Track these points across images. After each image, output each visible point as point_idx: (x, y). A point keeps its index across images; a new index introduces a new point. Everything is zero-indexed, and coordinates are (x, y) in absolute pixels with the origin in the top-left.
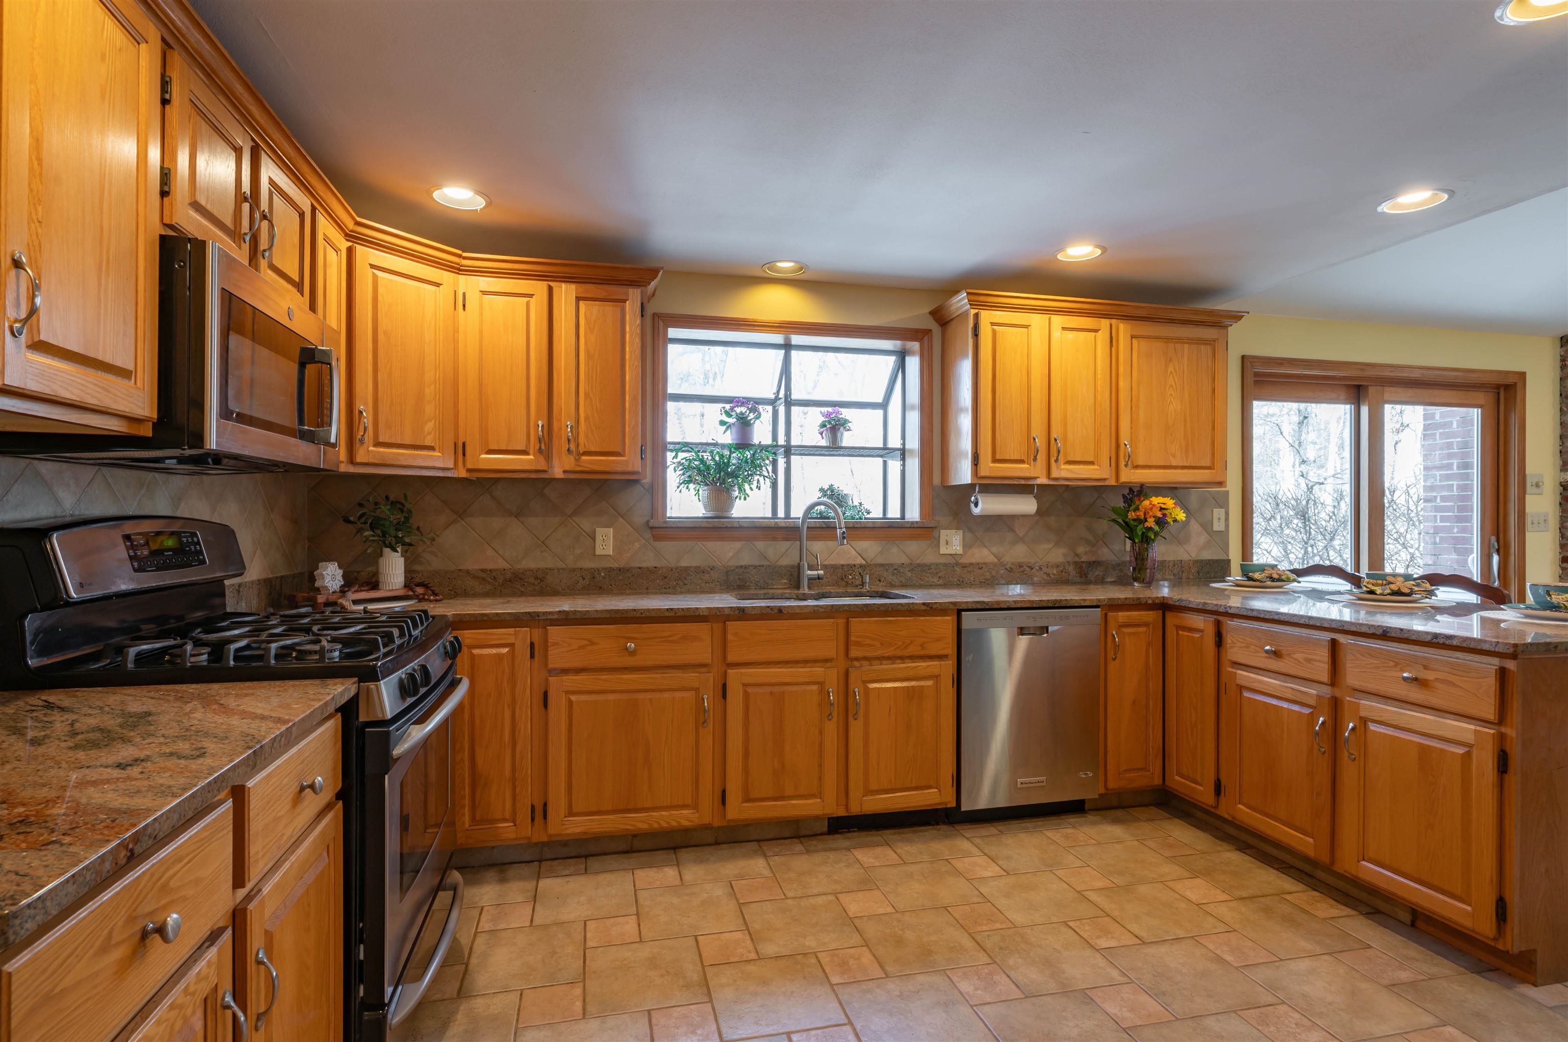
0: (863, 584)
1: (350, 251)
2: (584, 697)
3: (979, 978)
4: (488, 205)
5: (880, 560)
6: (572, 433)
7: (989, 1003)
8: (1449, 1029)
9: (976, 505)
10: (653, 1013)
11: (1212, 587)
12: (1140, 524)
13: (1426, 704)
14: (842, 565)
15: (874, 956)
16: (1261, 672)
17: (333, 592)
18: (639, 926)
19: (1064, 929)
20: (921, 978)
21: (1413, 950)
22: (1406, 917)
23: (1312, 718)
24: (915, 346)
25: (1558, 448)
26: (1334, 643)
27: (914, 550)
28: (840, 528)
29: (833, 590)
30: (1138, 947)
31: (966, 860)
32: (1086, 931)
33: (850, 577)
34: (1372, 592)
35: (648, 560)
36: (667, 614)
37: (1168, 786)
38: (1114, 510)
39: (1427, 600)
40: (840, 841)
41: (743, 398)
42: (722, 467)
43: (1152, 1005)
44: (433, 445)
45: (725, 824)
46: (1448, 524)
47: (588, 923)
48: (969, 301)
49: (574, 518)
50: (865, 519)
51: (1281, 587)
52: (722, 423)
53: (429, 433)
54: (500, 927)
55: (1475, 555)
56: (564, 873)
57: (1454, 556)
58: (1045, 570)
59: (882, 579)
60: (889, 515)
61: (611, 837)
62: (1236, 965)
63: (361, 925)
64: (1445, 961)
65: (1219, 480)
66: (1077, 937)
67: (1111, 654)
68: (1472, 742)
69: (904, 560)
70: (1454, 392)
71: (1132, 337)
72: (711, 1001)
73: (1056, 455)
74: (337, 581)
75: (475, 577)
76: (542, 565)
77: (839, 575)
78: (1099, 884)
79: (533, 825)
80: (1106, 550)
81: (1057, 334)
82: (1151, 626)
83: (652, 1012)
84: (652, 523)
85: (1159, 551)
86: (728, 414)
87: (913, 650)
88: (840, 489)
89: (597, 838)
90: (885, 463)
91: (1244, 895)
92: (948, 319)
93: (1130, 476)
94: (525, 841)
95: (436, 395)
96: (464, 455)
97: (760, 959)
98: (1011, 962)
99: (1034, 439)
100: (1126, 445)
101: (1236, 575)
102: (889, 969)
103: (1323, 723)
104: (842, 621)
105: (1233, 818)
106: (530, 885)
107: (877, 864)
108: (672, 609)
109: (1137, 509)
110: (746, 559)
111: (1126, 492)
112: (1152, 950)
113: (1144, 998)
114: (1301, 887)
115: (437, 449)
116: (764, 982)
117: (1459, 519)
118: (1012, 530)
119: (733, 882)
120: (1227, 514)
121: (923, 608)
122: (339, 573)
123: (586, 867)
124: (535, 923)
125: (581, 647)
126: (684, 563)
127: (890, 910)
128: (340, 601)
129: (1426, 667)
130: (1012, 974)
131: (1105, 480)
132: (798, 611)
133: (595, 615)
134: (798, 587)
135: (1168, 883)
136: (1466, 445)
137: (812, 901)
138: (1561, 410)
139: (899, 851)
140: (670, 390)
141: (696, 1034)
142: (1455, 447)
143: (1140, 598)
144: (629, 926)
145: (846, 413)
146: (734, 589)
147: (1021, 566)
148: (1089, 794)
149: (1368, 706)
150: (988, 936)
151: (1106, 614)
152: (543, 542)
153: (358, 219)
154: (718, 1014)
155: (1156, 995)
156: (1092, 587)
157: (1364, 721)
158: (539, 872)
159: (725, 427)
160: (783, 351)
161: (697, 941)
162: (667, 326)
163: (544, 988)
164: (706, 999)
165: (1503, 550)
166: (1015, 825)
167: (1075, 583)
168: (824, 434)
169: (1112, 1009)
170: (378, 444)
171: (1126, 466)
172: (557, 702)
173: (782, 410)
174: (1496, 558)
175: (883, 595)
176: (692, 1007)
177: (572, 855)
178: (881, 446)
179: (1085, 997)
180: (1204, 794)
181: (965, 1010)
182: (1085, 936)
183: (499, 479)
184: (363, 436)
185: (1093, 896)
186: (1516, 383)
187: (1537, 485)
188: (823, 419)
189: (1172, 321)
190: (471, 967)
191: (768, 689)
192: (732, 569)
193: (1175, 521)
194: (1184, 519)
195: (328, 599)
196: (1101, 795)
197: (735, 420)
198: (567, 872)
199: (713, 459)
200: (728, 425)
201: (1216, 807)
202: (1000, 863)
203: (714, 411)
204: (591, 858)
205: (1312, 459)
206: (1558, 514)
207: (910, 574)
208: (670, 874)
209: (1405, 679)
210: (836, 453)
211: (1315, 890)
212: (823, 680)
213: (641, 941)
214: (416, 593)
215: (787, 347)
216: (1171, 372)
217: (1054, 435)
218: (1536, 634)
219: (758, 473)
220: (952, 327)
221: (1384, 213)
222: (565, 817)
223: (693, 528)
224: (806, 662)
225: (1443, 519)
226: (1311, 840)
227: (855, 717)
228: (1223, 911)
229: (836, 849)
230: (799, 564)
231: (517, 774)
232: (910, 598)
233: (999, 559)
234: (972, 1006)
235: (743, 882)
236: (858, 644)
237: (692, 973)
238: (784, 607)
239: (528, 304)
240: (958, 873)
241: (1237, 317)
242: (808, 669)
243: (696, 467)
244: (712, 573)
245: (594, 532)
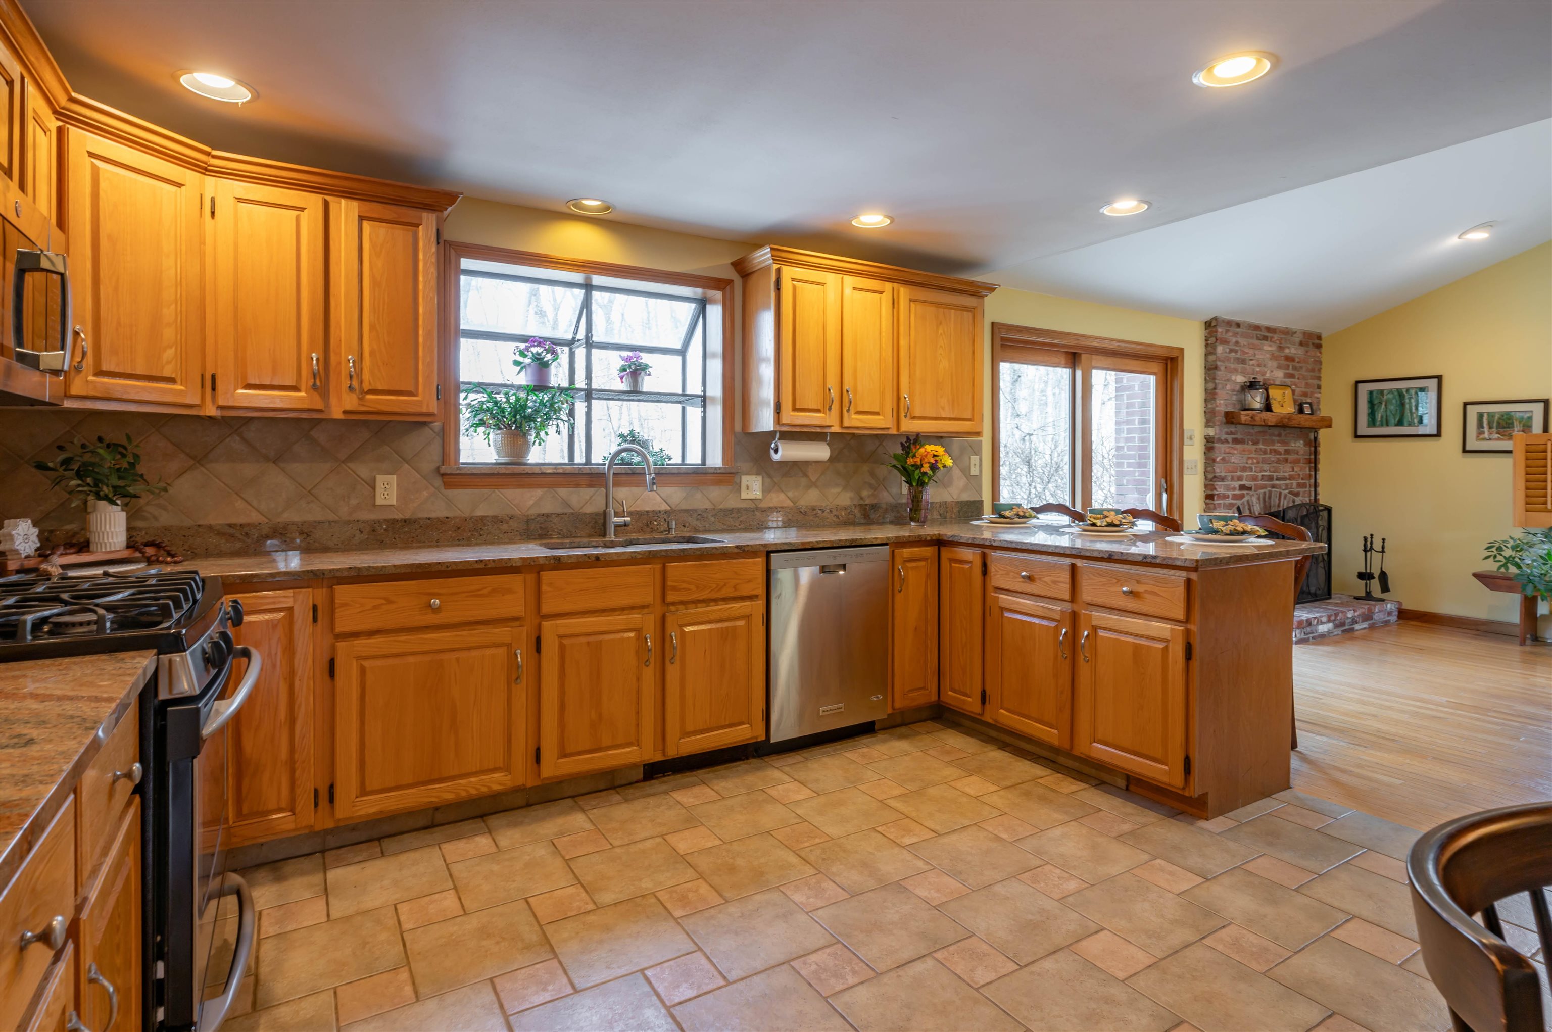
0: (669, 530)
1: (60, 130)
2: (379, 663)
3: (809, 888)
4: (256, 96)
5: (684, 506)
6: (355, 369)
7: (823, 907)
8: (1158, 861)
9: (776, 451)
10: (496, 981)
11: (973, 525)
12: (917, 469)
13: (1138, 611)
14: (648, 512)
15: (711, 885)
16: (1018, 595)
17: (27, 557)
18: (460, 899)
19: (874, 834)
20: (758, 897)
21: (1130, 808)
22: (1122, 783)
23: (1057, 630)
24: (718, 295)
25: (1204, 409)
26: (1073, 567)
27: (716, 496)
28: (650, 474)
29: (641, 537)
30: (935, 839)
31: (780, 787)
32: (892, 833)
33: (655, 523)
34: (1094, 525)
35: (438, 509)
36: (477, 566)
37: (944, 702)
38: (896, 457)
39: (1130, 530)
40: (656, 785)
41: (540, 338)
42: (519, 409)
43: (953, 884)
44: (173, 376)
45: (539, 783)
46: (1132, 469)
47: (398, 906)
48: (772, 256)
49: (349, 464)
50: (667, 465)
51: (1024, 523)
52: (516, 363)
53: (168, 362)
54: (289, 928)
55: (1151, 494)
56: (356, 860)
57: (1136, 495)
58: (834, 512)
59: (687, 525)
60: (688, 461)
61: (411, 813)
62: (1011, 840)
63: (159, 938)
64: (1151, 813)
65: (978, 431)
66: (885, 839)
67: (897, 587)
68: (1169, 638)
69: (708, 505)
70: (1138, 362)
71: (911, 300)
72: (556, 956)
73: (847, 405)
74: (30, 543)
75: (220, 534)
76: (310, 518)
77: (645, 522)
78: (897, 792)
79: (316, 812)
80: (885, 494)
81: (848, 291)
82: (929, 561)
83: (494, 979)
84: (443, 470)
85: (931, 494)
86: (522, 354)
87: (727, 592)
88: (641, 434)
89: (392, 817)
90: (684, 409)
91: (1009, 784)
92: (748, 272)
93: (910, 426)
94: (307, 831)
95: (176, 315)
96: (214, 389)
97: (598, 908)
98: (834, 869)
99: (829, 390)
100: (905, 398)
101: (988, 514)
102: (727, 895)
103: (1066, 633)
104: (658, 567)
105: (996, 721)
106: (317, 878)
107: (697, 803)
108: (482, 561)
109: (914, 456)
110: (548, 507)
111: (904, 440)
112: (945, 840)
113: (946, 880)
114: (1048, 772)
115: (179, 381)
116: (607, 928)
117: (1140, 465)
118: (805, 475)
119: (554, 841)
120: (981, 460)
121: (736, 550)
122: (35, 531)
123: (382, 850)
124: (332, 917)
125: (375, 607)
126: (479, 513)
127: (718, 842)
128: (44, 566)
129: (1138, 582)
130: (837, 879)
131: (888, 429)
132: (616, 558)
133: (394, 571)
134: (604, 535)
135: (951, 783)
136: (1144, 405)
137: (640, 846)
138: (1205, 379)
139: (716, 788)
140: (463, 326)
141: (547, 990)
142: (1137, 406)
143: (920, 536)
144: (449, 901)
145: (645, 358)
146: (535, 539)
147: (814, 510)
148: (877, 716)
149: (1099, 617)
150: (811, 850)
151: (893, 551)
152: (309, 492)
153: (74, 95)
154: (566, 968)
155: (954, 875)
156: (874, 527)
157: (1095, 629)
158: (324, 863)
159: (519, 368)
160: (583, 291)
161: (528, 903)
162: (459, 256)
163: (361, 981)
164: (551, 956)
165: (1169, 490)
166: (817, 750)
167: (860, 524)
168: (624, 379)
169: (922, 892)
170: (100, 373)
171: (906, 416)
172: (347, 671)
173: (580, 353)
174: (1165, 496)
175: (690, 540)
176: (537, 966)
177: (363, 839)
178: (680, 392)
179: (899, 887)
180: (972, 704)
181: (802, 918)
182: (892, 837)
183: (252, 418)
184: (80, 362)
185: (892, 803)
186: (1178, 357)
187: (1191, 438)
188: (623, 363)
189: (942, 288)
190: (262, 977)
191: (584, 640)
192: (533, 517)
193: (944, 466)
194: (951, 465)
195: (22, 565)
196: (889, 715)
197: (530, 360)
198: (360, 858)
199: (508, 401)
200: (522, 365)
201: (982, 715)
202: (810, 786)
203: (509, 350)
204: (386, 840)
205: (1024, 413)
206: (1203, 461)
207: (713, 519)
208: (483, 842)
209: (1124, 592)
210: (635, 398)
211: (1059, 773)
212: (640, 626)
213: (465, 914)
214: (147, 555)
215: (588, 287)
216: (941, 334)
217: (846, 387)
218: (1203, 553)
219: (554, 417)
220: (753, 279)
221: (1103, 213)
222: (357, 797)
223: (492, 476)
224: (623, 609)
225: (1129, 465)
226: (1056, 732)
227: (672, 661)
228: (995, 799)
229: (653, 795)
230: (605, 512)
231: (296, 756)
232: (720, 541)
233: (794, 503)
234: (807, 913)
235: (565, 839)
236: (674, 589)
237: (531, 934)
238: (602, 554)
239: (298, 219)
240: (774, 800)
241: (991, 289)
242: (625, 617)
243: (488, 410)
244: (511, 522)
245: (374, 480)
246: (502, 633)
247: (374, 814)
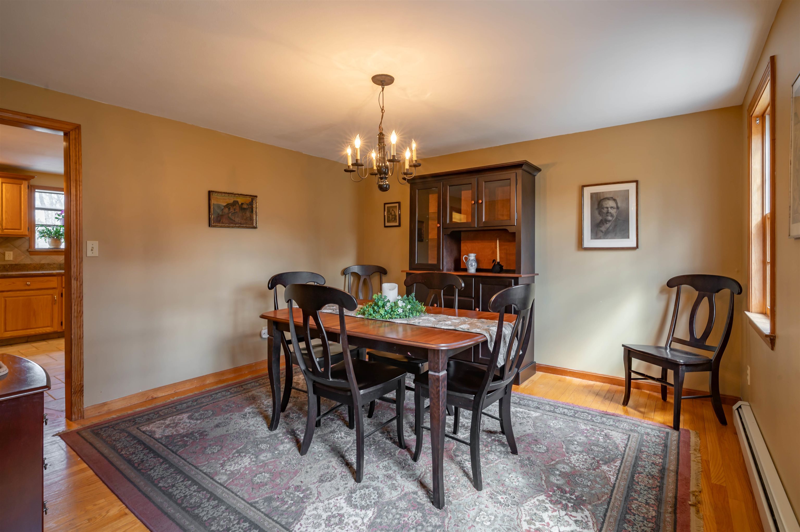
35: (28, 262)
36: (42, 274)
45: (62, 330)
52: (56, 218)
84: (29, 250)
86: (59, 215)
108: (44, 273)
125: (10, 284)
126: (42, 262)
140: (36, 207)
159: (57, 220)
162: (35, 189)
199: (53, 230)
200: (59, 219)
203: (54, 214)
223: (47, 252)
243: (46, 232)
244: (54, 265)
245: (5, 253)
246: (50, 292)
247: (9, 337)
